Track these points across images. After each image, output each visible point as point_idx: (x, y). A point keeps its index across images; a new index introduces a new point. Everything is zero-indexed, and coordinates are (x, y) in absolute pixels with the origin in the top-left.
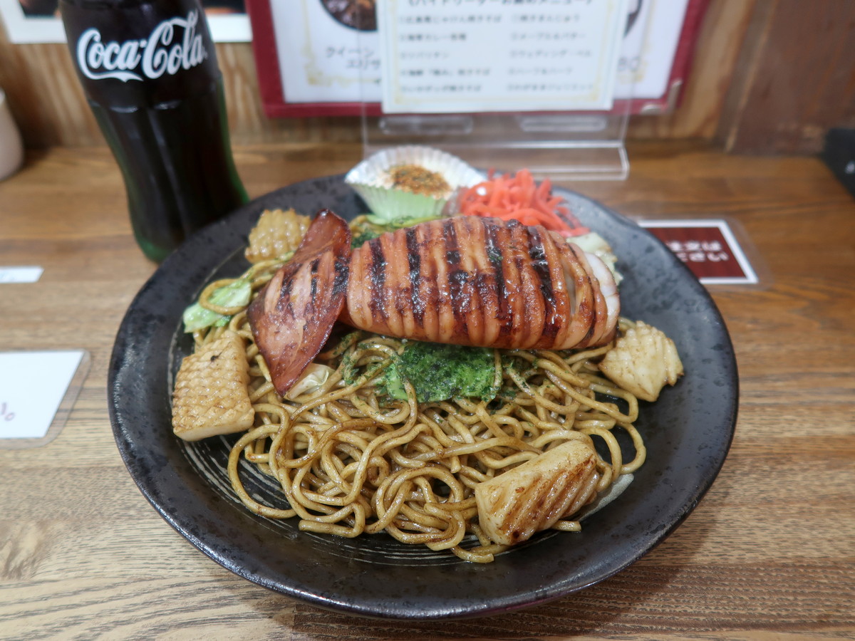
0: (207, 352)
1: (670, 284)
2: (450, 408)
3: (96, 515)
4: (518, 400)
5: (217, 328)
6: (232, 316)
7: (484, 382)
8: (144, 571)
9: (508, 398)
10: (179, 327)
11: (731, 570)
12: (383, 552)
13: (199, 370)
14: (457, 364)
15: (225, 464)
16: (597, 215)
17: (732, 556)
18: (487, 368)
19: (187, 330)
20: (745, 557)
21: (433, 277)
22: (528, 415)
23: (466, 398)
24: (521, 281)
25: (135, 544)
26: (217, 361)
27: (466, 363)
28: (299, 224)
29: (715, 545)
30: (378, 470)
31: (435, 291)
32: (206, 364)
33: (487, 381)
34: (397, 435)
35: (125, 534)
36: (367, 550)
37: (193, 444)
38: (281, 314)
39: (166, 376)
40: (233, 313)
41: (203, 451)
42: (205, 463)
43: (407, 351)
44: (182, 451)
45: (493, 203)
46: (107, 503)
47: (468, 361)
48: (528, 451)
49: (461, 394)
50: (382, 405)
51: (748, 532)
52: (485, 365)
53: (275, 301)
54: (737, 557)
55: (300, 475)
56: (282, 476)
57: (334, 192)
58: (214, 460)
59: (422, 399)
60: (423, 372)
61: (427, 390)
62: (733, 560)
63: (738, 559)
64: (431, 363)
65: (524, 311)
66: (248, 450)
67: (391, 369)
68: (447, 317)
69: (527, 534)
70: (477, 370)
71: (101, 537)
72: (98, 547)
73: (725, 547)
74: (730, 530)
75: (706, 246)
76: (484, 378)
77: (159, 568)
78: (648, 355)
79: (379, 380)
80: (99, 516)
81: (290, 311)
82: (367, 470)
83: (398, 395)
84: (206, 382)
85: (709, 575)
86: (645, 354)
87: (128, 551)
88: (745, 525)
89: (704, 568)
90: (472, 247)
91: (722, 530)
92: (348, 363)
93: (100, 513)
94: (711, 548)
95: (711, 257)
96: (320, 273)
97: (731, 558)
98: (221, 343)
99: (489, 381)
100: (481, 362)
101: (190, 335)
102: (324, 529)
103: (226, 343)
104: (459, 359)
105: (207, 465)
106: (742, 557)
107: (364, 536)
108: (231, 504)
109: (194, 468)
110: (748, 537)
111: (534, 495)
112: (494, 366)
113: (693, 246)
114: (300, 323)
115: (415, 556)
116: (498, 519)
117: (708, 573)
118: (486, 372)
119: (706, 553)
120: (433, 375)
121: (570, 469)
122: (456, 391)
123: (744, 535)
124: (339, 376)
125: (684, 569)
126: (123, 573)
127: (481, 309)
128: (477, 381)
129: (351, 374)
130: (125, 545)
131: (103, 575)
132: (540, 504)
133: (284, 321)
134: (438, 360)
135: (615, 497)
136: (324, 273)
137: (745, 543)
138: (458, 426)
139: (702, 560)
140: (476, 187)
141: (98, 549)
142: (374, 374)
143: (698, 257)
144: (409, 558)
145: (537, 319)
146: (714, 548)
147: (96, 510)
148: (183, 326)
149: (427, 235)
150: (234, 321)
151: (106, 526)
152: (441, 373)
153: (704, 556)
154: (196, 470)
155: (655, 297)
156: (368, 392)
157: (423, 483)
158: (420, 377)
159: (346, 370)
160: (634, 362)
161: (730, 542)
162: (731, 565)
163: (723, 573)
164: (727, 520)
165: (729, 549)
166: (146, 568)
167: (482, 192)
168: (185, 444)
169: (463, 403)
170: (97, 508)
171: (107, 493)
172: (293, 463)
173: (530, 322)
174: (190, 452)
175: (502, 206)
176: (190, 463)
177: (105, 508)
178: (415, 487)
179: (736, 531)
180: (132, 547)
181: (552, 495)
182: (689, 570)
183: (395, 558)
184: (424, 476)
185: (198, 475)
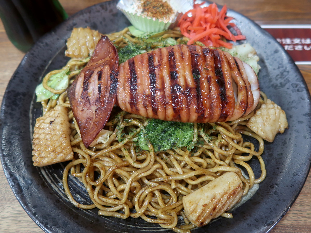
0: (48, 117)
1: (285, 73)
2: (171, 152)
3: (2, 199)
4: (205, 147)
5: (53, 100)
6: (60, 95)
7: (189, 138)
8: (27, 229)
9: (200, 146)
10: (34, 97)
11: (300, 228)
12: (139, 227)
13: (44, 129)
14: (175, 129)
15: (61, 178)
16: (250, 28)
17: (301, 221)
18: (190, 131)
19: (38, 100)
20: (307, 221)
21: (163, 89)
22: (210, 154)
23: (179, 148)
24: (210, 90)
25: (22, 215)
26: (53, 125)
27: (180, 128)
28: (93, 36)
29: (293, 215)
30: (135, 188)
31: (164, 96)
32: (48, 125)
33: (190, 138)
34: (144, 171)
35: (17, 209)
36: (131, 226)
37: (45, 167)
38: (84, 101)
39: (29, 128)
40: (60, 93)
41: (50, 171)
42: (51, 178)
43: (149, 124)
44: (39, 173)
45: (196, 23)
46: (8, 192)
47: (181, 127)
48: (209, 175)
49: (177, 146)
50: (137, 151)
51: (310, 208)
52: (189, 129)
53: (80, 93)
54: (304, 221)
55: (97, 189)
56: (89, 189)
57: (111, 11)
58: (55, 175)
59: (157, 150)
60: (157, 135)
61: (160, 144)
62: (301, 223)
63: (304, 222)
64: (162, 129)
65: (211, 107)
66: (72, 170)
67: (141, 134)
68: (170, 112)
69: (207, 222)
70: (185, 132)
71: (6, 211)
72: (5, 216)
73: (299, 216)
74: (301, 207)
75: (303, 41)
76: (188, 136)
77: (34, 227)
78: (271, 120)
79: (135, 139)
80: (4, 200)
81: (88, 100)
82: (130, 188)
83: (145, 148)
84: (48, 137)
85: (290, 231)
86: (270, 119)
87: (19, 219)
88: (308, 204)
89: (288, 227)
90: (184, 69)
91: (298, 207)
92: (119, 130)
93: (4, 198)
94: (292, 217)
95: (306, 48)
96: (102, 81)
97: (300, 222)
98: (54, 114)
99: (191, 138)
100: (187, 127)
101: (40, 103)
102: (110, 214)
103: (57, 113)
104: (176, 125)
105: (52, 179)
106: (306, 221)
107: (129, 219)
108: (64, 203)
109: (46, 183)
110: (310, 211)
111: (212, 207)
112: (194, 129)
113: (297, 41)
114: (94, 108)
115: (154, 229)
116: (193, 217)
117: (290, 230)
118: (189, 133)
119: (289, 219)
120: (163, 136)
121: (229, 192)
122: (174, 144)
123: (308, 210)
124: (115, 135)
125: (279, 228)
126: (18, 230)
127: (188, 107)
128: (185, 138)
129: (121, 136)
130: (17, 215)
131: (8, 231)
132: (214, 209)
133: (85, 105)
134: (165, 127)
135: (250, 198)
136: (104, 80)
137: (308, 214)
138: (175, 163)
139: (288, 223)
140: (187, 13)
141: (5, 217)
142: (132, 137)
143: (299, 48)
144: (151, 231)
145: (217, 112)
146: (293, 216)
147: (2, 196)
148: (36, 97)
149: (159, 60)
150: (61, 97)
151: (8, 205)
152: (167, 134)
153: (288, 221)
154: (46, 184)
155: (277, 80)
156: (130, 144)
157: (157, 193)
158: (156, 138)
159: (118, 133)
160: (264, 124)
161: (301, 214)
162: (300, 226)
163: (296, 230)
164: (300, 202)
165: (300, 217)
166: (28, 227)
167: (190, 15)
168: (41, 168)
169: (178, 151)
170: (3, 195)
171: (6, 187)
172: (93, 184)
173: (213, 113)
174: (43, 172)
175: (200, 25)
176: (44, 180)
177: (6, 195)
178: (153, 195)
179: (304, 208)
180: (21, 216)
181: (220, 205)
182: (281, 228)
183: (144, 230)
184: (158, 190)
185: (48, 187)
